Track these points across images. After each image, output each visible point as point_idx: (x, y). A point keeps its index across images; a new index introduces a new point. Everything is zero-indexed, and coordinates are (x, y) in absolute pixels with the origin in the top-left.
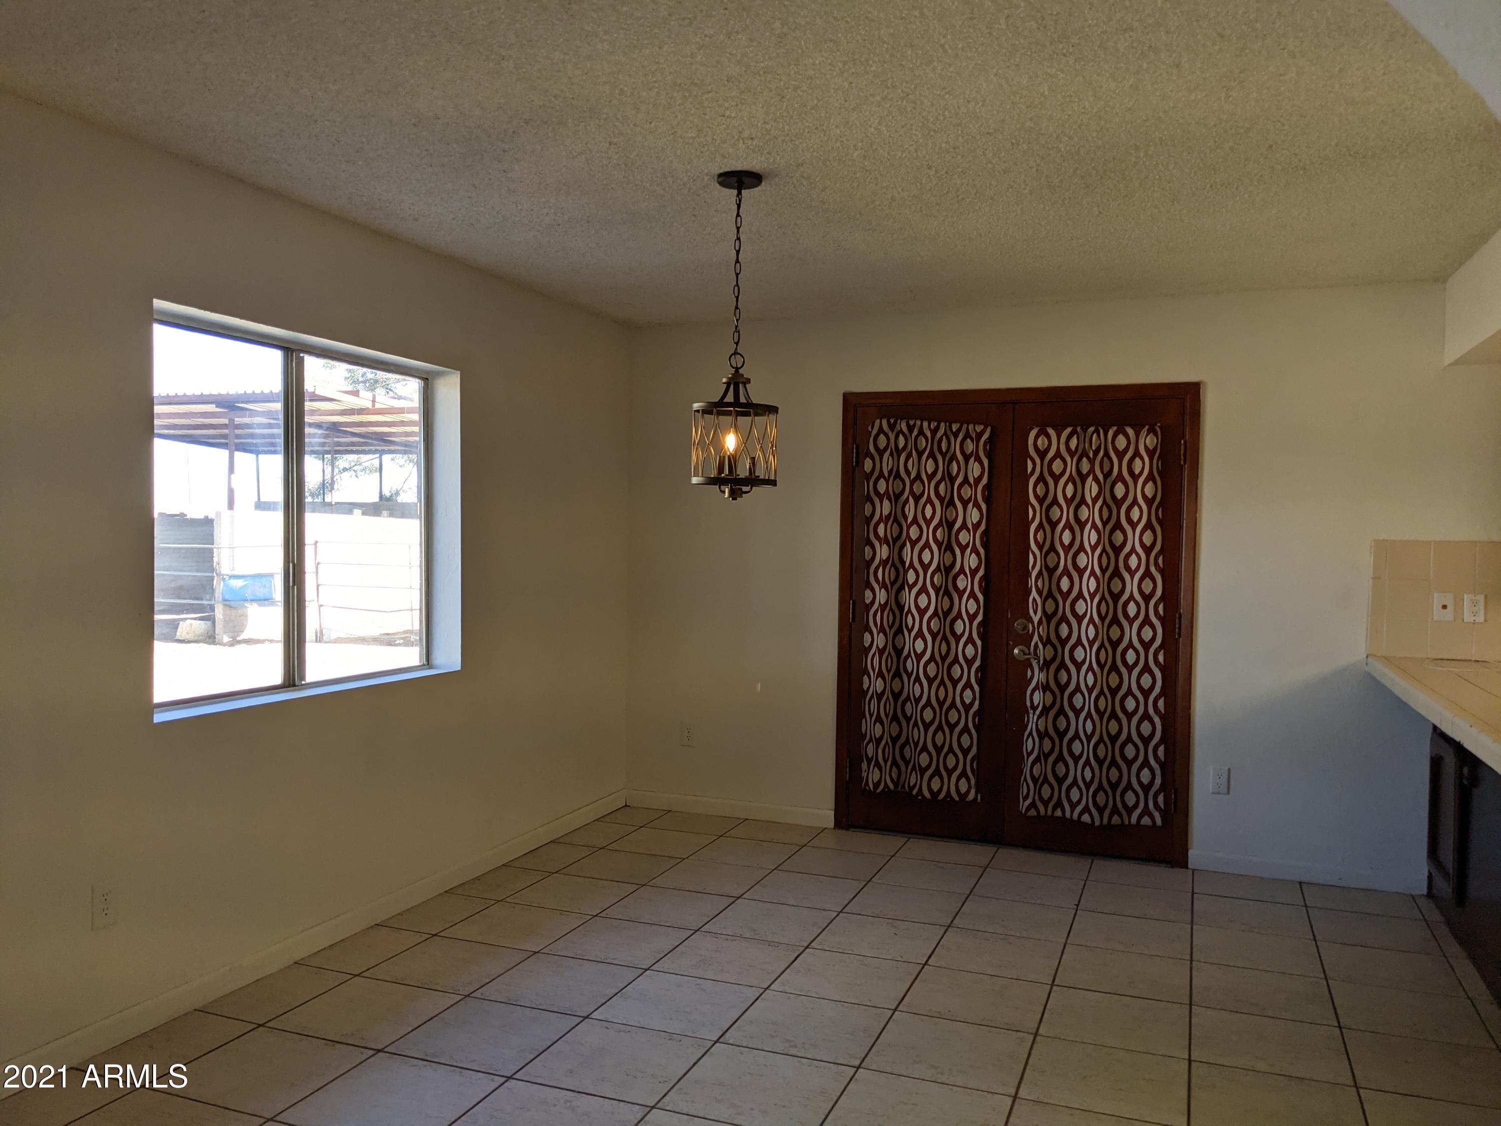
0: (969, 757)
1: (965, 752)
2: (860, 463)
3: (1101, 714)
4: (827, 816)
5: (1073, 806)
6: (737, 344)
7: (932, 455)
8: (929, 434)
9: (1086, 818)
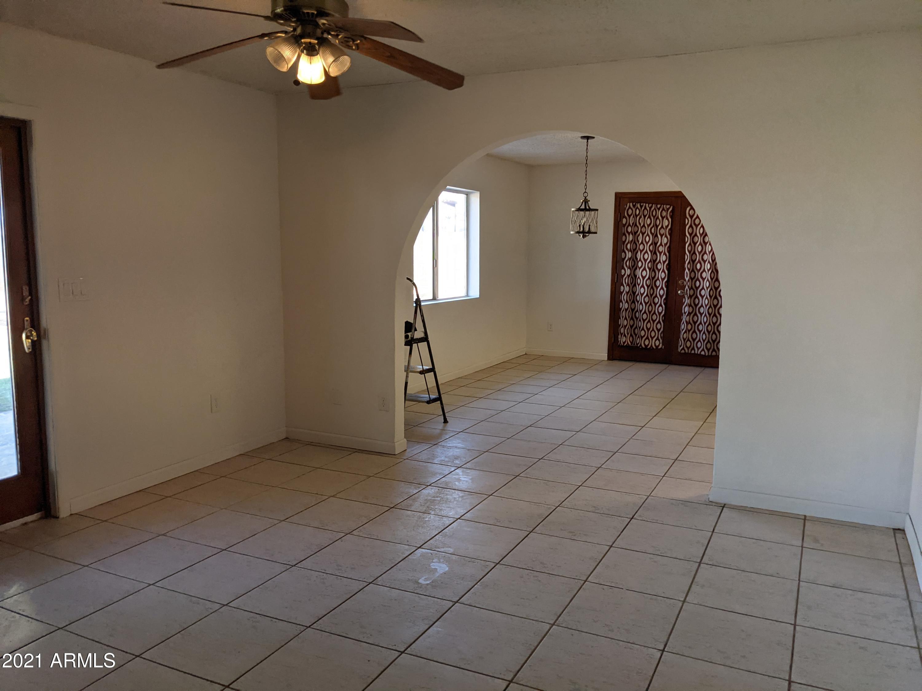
0: (660, 332)
1: (659, 330)
2: (621, 220)
3: (710, 315)
4: (605, 356)
5: (698, 349)
6: (586, 189)
7: (649, 217)
8: (648, 209)
9: (703, 353)
